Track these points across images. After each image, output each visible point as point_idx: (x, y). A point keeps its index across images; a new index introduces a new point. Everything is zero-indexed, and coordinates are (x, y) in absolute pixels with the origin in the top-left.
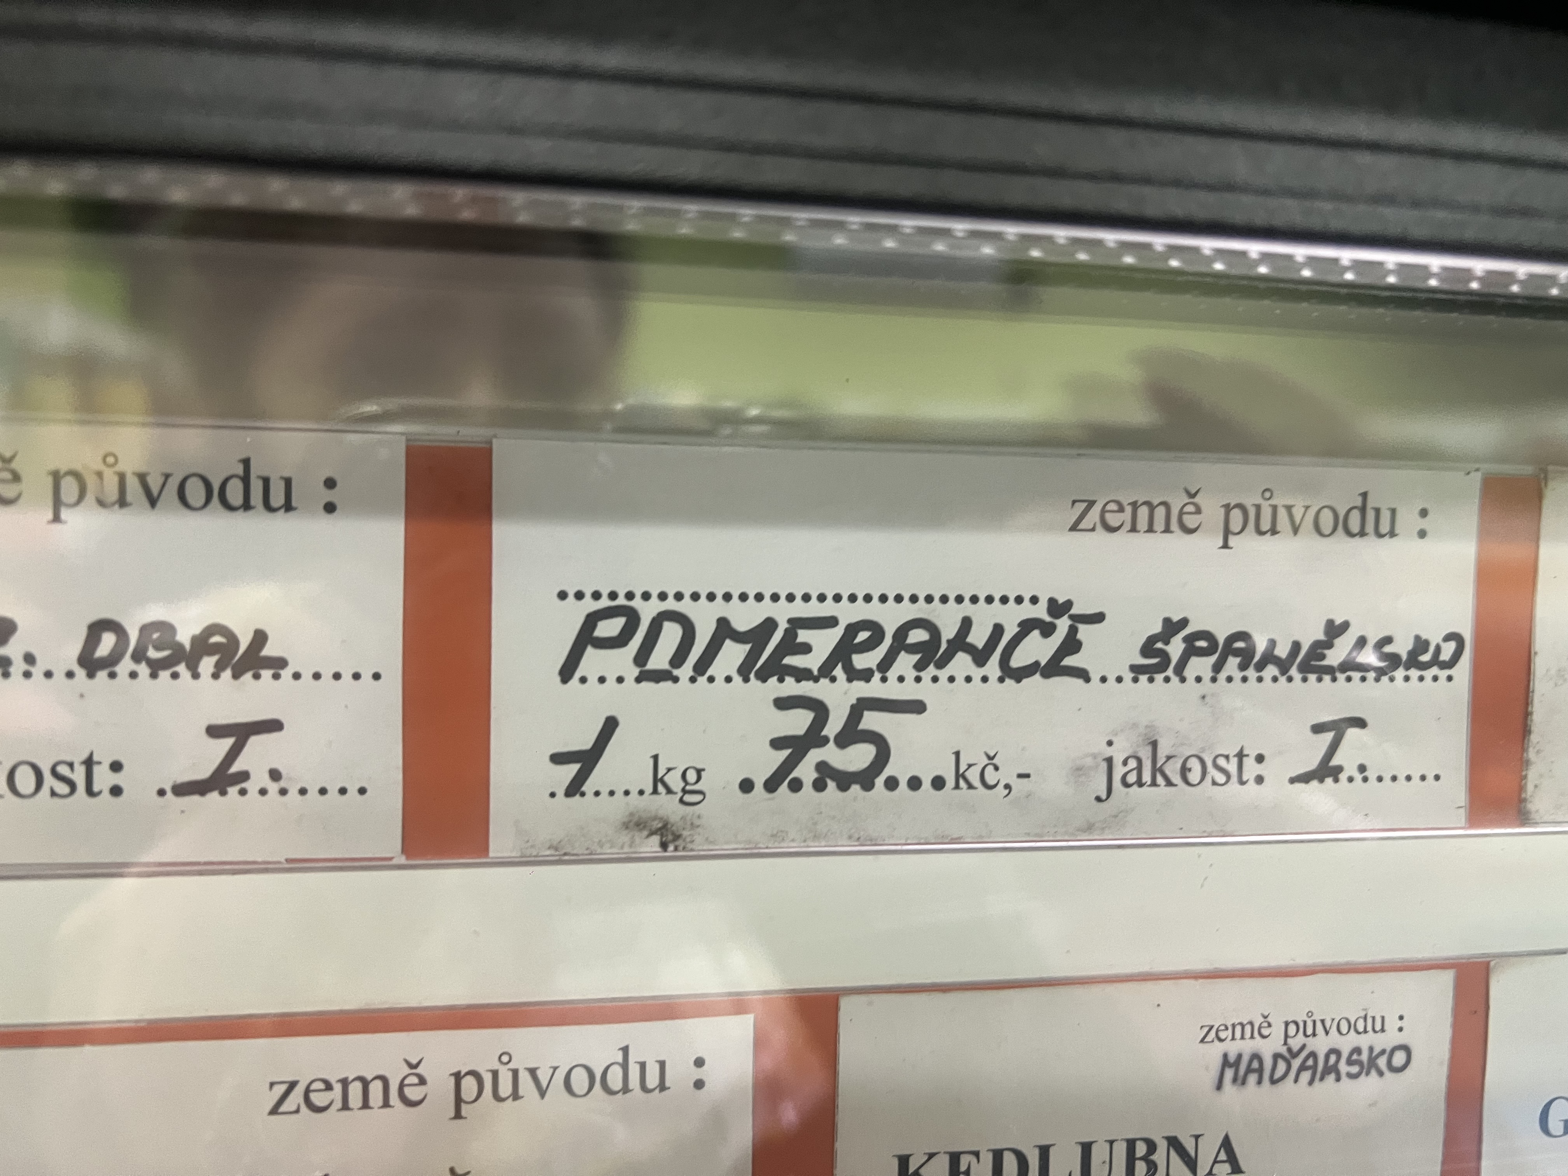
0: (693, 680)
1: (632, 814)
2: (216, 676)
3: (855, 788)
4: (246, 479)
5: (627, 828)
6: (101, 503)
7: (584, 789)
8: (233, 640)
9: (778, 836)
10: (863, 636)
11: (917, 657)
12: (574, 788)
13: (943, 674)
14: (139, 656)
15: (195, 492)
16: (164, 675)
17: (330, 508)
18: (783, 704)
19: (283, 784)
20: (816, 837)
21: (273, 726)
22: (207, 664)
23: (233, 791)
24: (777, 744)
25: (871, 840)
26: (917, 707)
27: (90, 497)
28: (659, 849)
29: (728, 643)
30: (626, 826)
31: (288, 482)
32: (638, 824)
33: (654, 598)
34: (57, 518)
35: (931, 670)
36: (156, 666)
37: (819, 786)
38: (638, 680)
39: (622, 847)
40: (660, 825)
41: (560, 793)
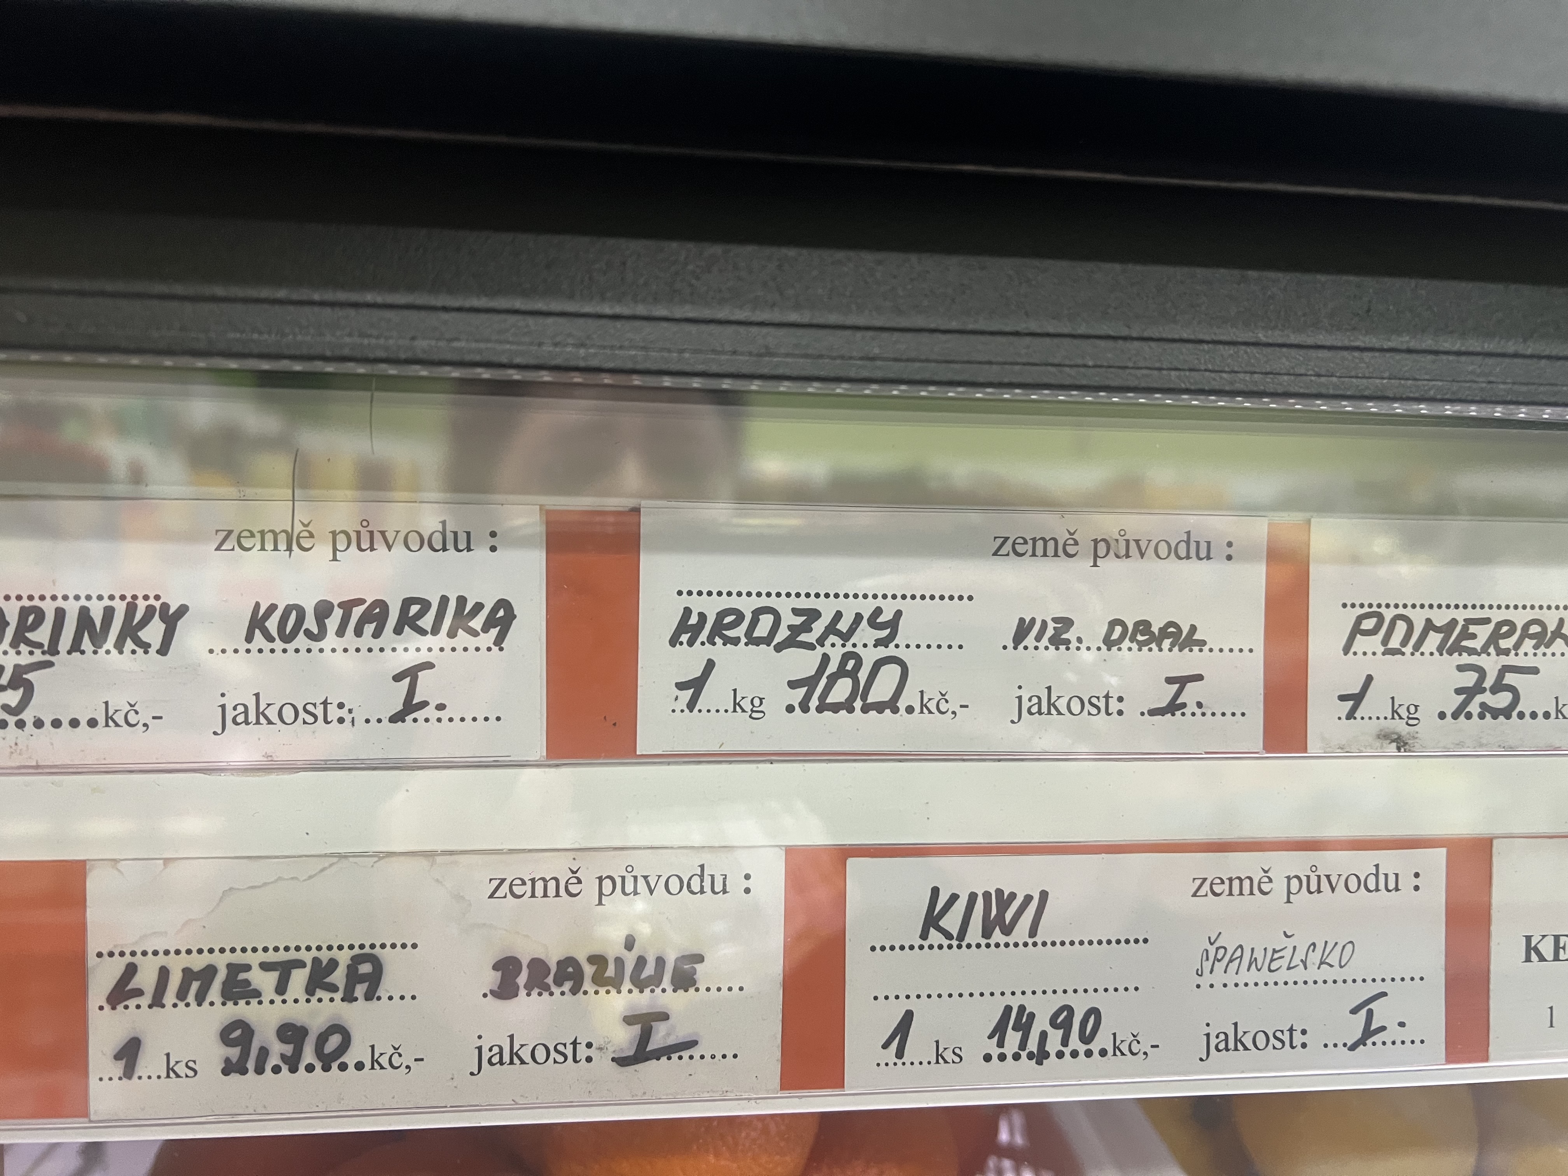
0: (1412, 654)
1: (1381, 730)
2: (1170, 650)
3: (1501, 718)
4: (1188, 543)
5: (1379, 738)
6: (1118, 557)
7: (1355, 715)
8: (1180, 630)
9: (1460, 744)
10: (1505, 629)
11: (1534, 641)
12: (1351, 715)
13: (1549, 651)
14: (1132, 640)
15: (1163, 550)
16: (1145, 649)
17: (1229, 558)
18: (1461, 668)
19: (1203, 710)
20: (1481, 745)
21: (1199, 678)
22: (1166, 643)
23: (1178, 713)
24: (1458, 691)
25: (1511, 748)
26: (1535, 671)
27: (1112, 553)
28: (1397, 751)
29: (1432, 633)
30: (1378, 737)
31: (1209, 543)
32: (1385, 736)
33: (1392, 608)
34: (1095, 565)
35: (1542, 649)
36: (1141, 645)
37: (1482, 716)
38: (1384, 654)
39: (1377, 749)
40: (1396, 737)
41: (1344, 717)
